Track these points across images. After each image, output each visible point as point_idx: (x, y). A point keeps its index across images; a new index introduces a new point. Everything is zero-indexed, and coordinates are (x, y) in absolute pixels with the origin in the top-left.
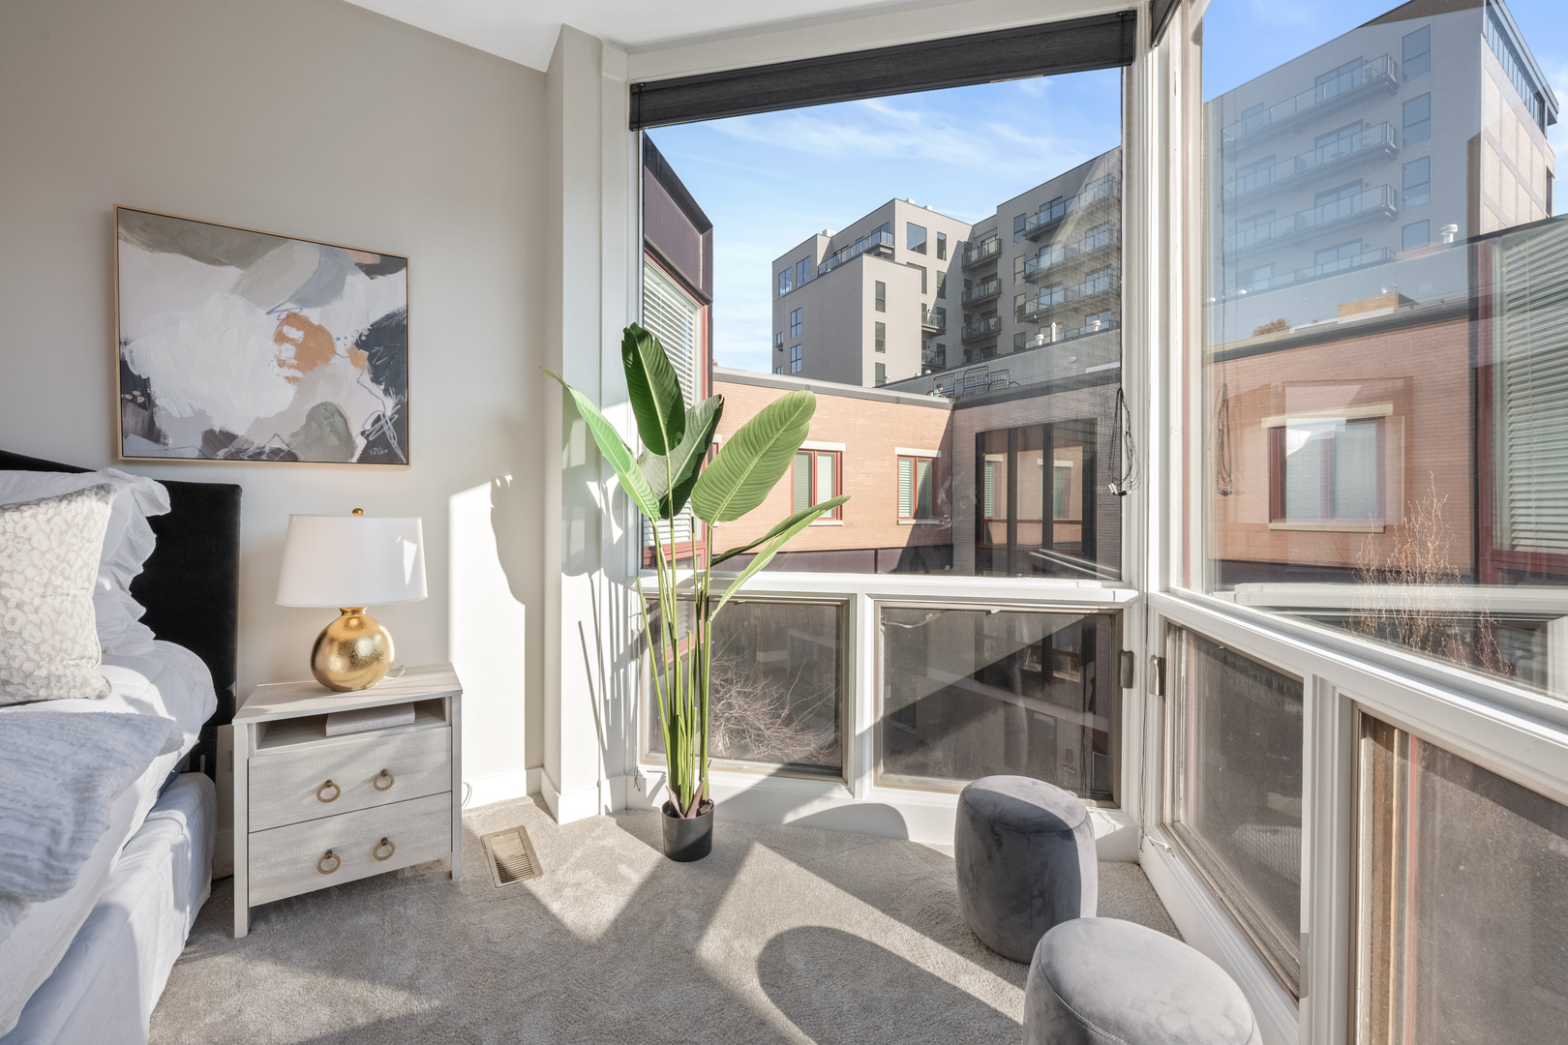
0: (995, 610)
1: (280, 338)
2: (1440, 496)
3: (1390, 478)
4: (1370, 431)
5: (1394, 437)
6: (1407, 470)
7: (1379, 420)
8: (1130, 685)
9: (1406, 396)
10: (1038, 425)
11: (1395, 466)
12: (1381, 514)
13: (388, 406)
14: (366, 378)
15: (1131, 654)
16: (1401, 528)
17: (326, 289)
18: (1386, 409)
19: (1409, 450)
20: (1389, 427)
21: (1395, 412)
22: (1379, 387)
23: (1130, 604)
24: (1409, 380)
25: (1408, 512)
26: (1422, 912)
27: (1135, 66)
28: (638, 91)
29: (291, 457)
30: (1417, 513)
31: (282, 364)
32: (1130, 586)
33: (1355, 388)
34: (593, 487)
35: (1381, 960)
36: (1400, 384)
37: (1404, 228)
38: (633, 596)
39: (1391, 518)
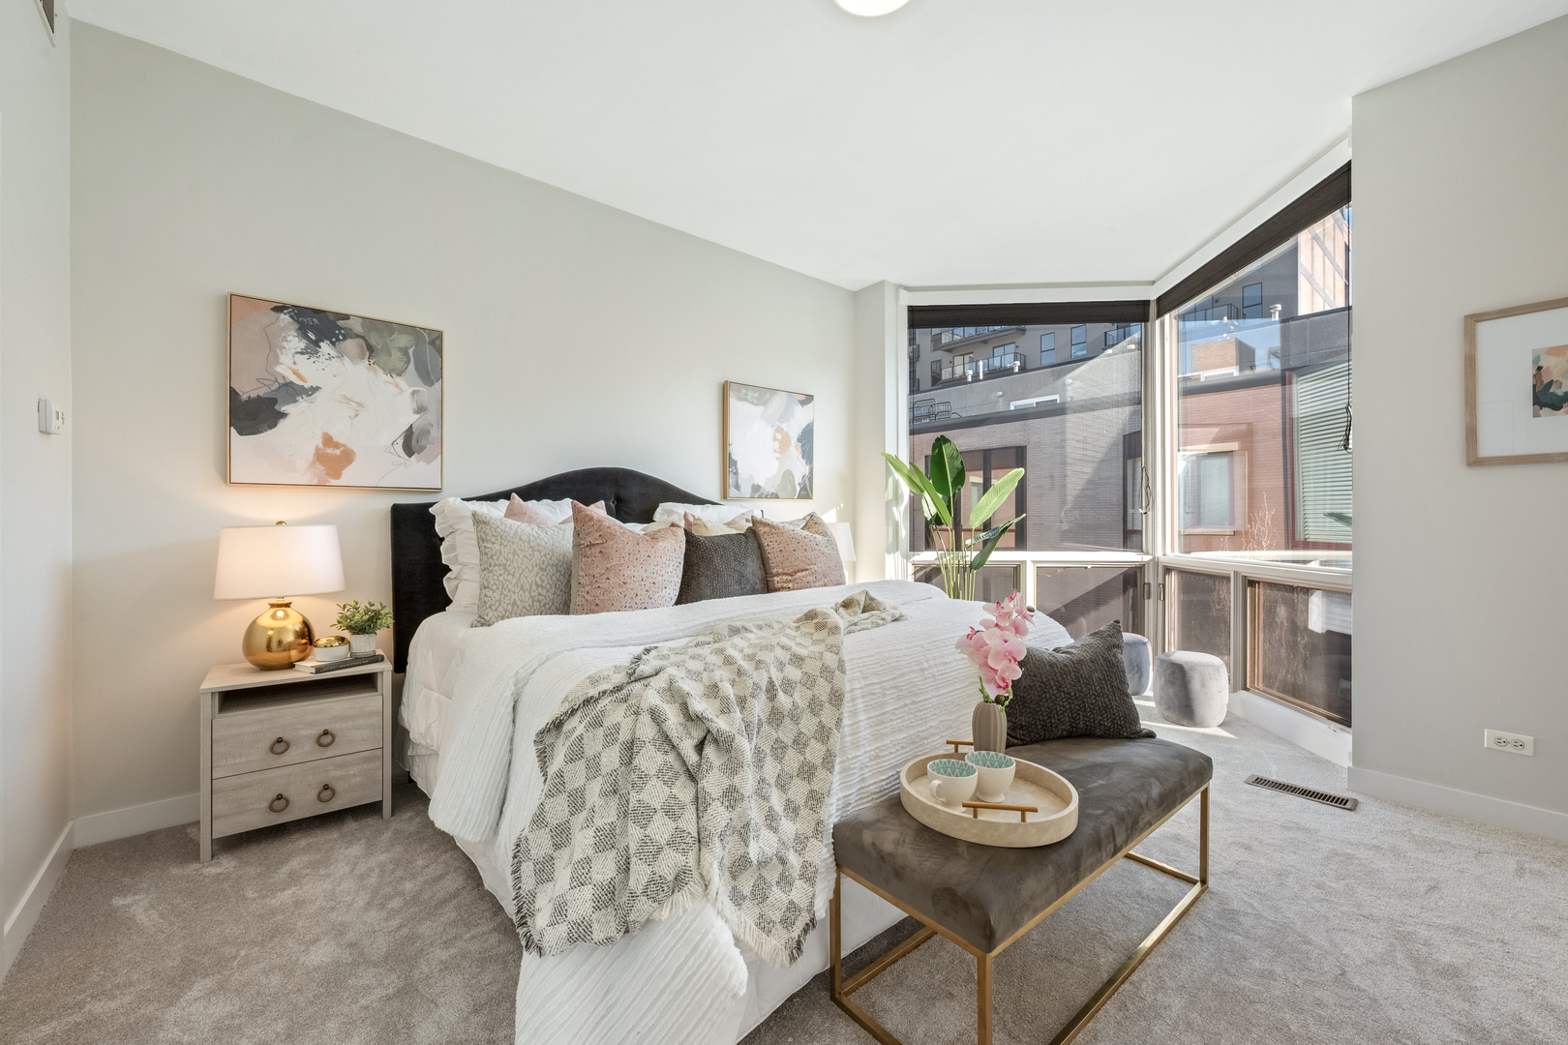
0: (1089, 567)
1: (775, 439)
2: (1270, 510)
3: (1238, 496)
4: (1225, 460)
5: (1241, 466)
6: (1249, 490)
7: (1229, 453)
8: (1149, 598)
9: (1247, 436)
10: (979, 450)
11: (1241, 487)
12: (1232, 523)
13: (806, 470)
14: (801, 456)
15: (1149, 584)
16: (1247, 532)
17: (785, 414)
18: (1234, 446)
19: (1251, 475)
20: (1237, 459)
21: (1242, 449)
22: (1230, 429)
23: (1148, 562)
24: (1250, 424)
25: (1250, 522)
26: (1264, 632)
27: (1149, 324)
28: (913, 310)
29: (777, 497)
30: (1256, 522)
31: (775, 451)
32: (1147, 554)
33: (1215, 430)
34: (895, 509)
35: (1253, 649)
36: (1244, 427)
37: (1244, 287)
38: (910, 565)
39: (1238, 526)
